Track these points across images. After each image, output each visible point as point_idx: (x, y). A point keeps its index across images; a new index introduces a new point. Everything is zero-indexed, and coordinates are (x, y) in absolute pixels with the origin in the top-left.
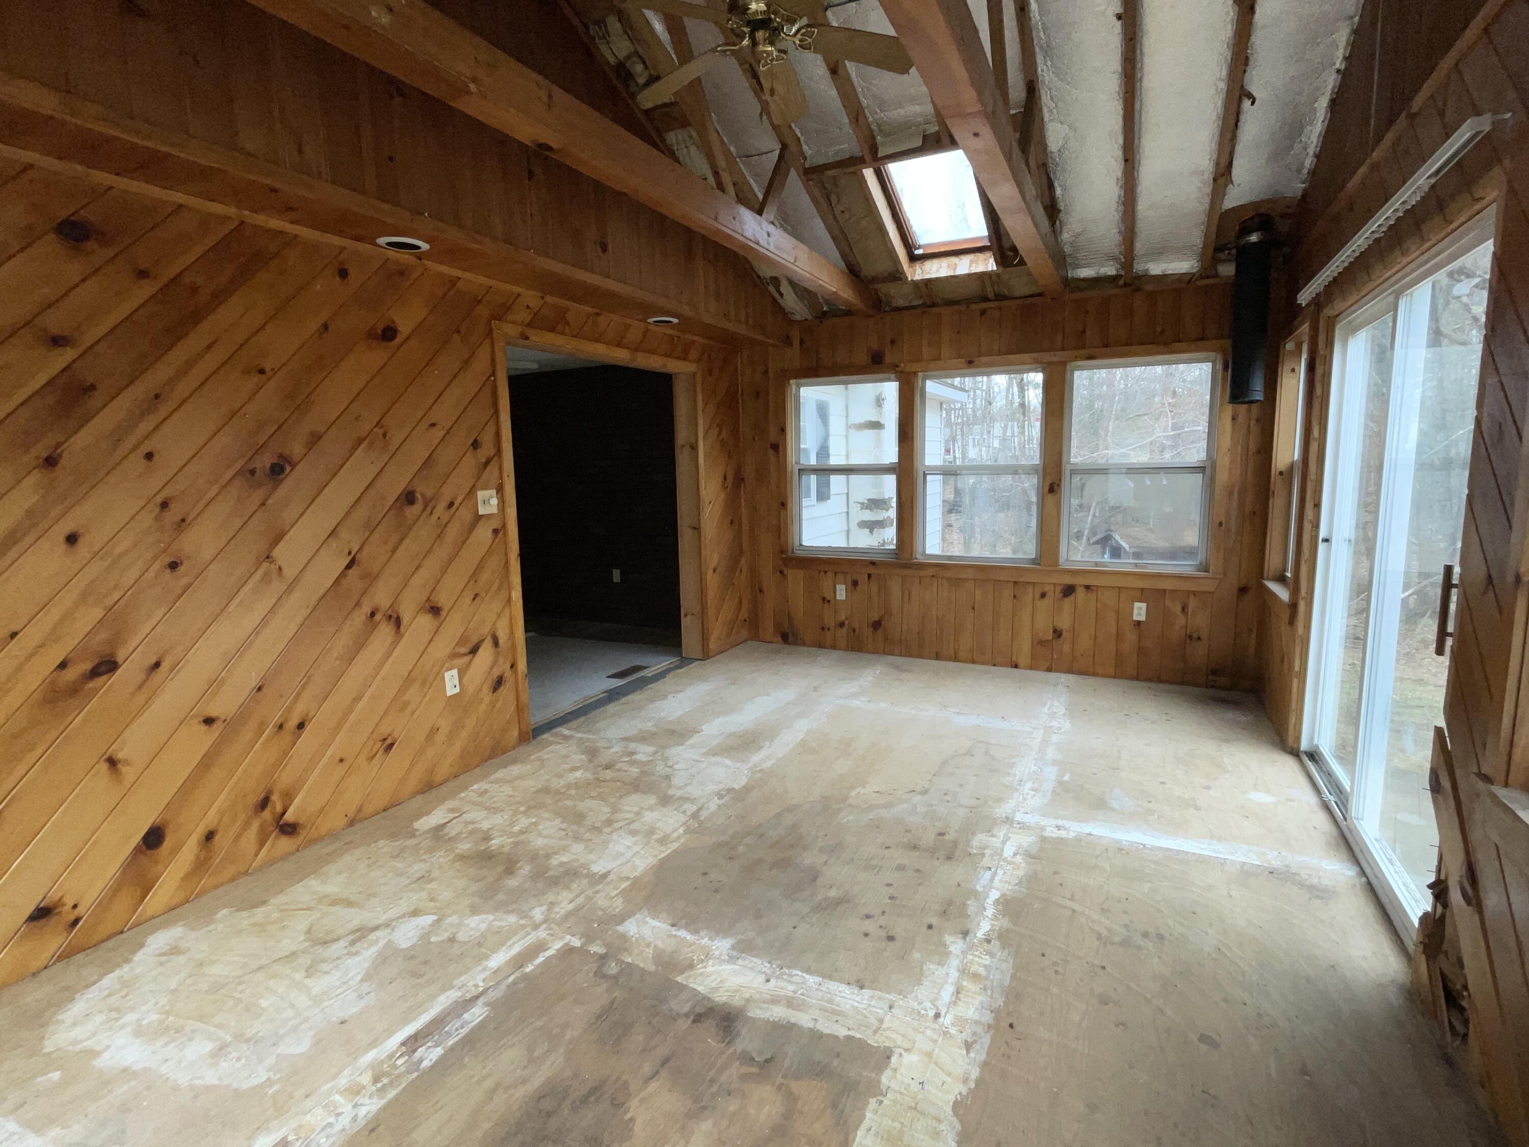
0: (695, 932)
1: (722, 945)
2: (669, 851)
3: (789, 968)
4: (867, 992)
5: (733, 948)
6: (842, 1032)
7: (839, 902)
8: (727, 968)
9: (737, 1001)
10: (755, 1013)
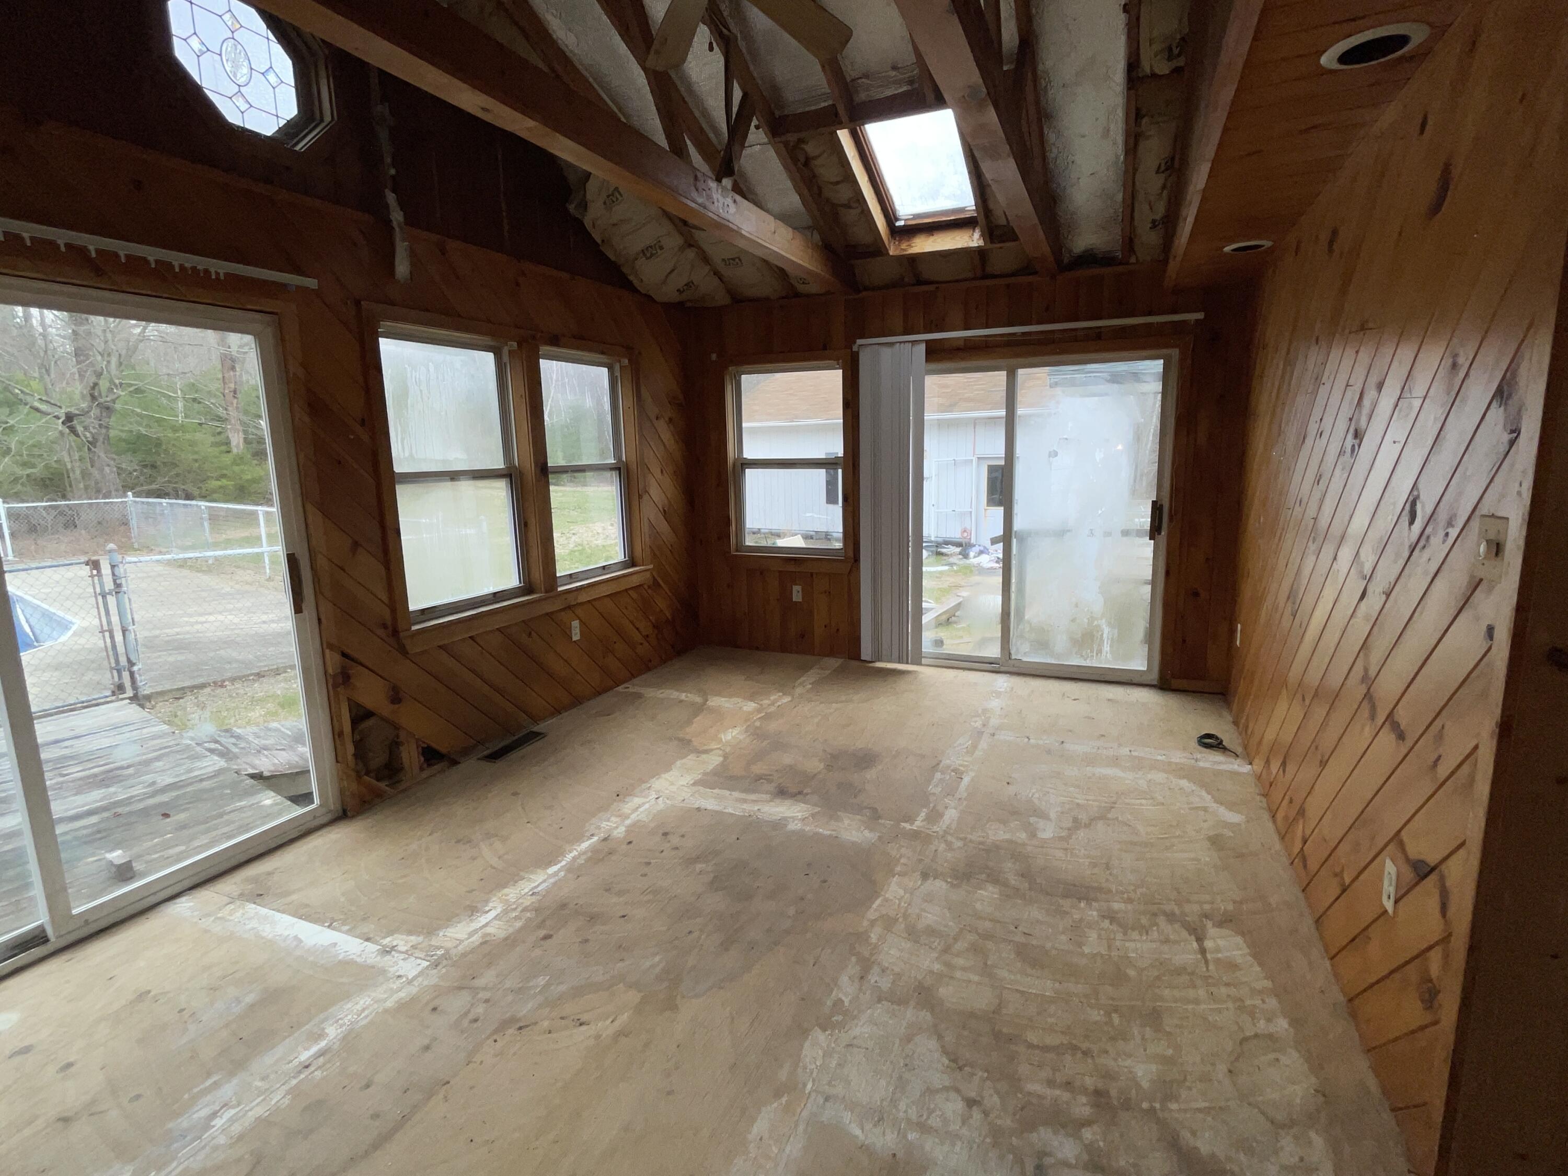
0: (817, 834)
1: (793, 826)
2: (874, 906)
3: (745, 816)
4: (696, 806)
5: (786, 825)
6: (716, 791)
7: (697, 859)
8: (788, 814)
9: (778, 801)
10: (768, 797)
